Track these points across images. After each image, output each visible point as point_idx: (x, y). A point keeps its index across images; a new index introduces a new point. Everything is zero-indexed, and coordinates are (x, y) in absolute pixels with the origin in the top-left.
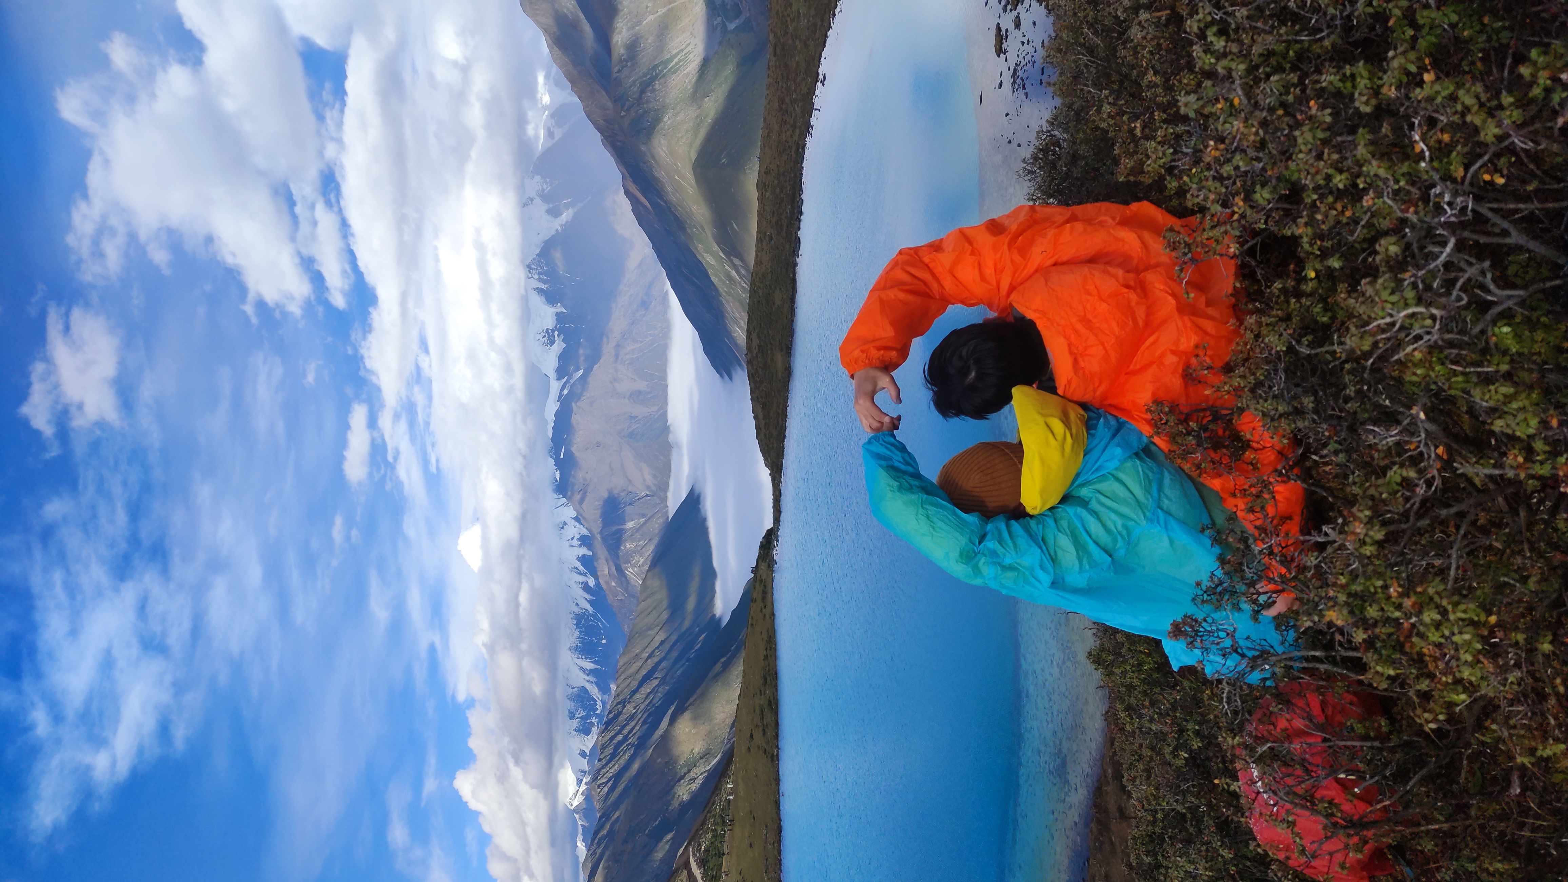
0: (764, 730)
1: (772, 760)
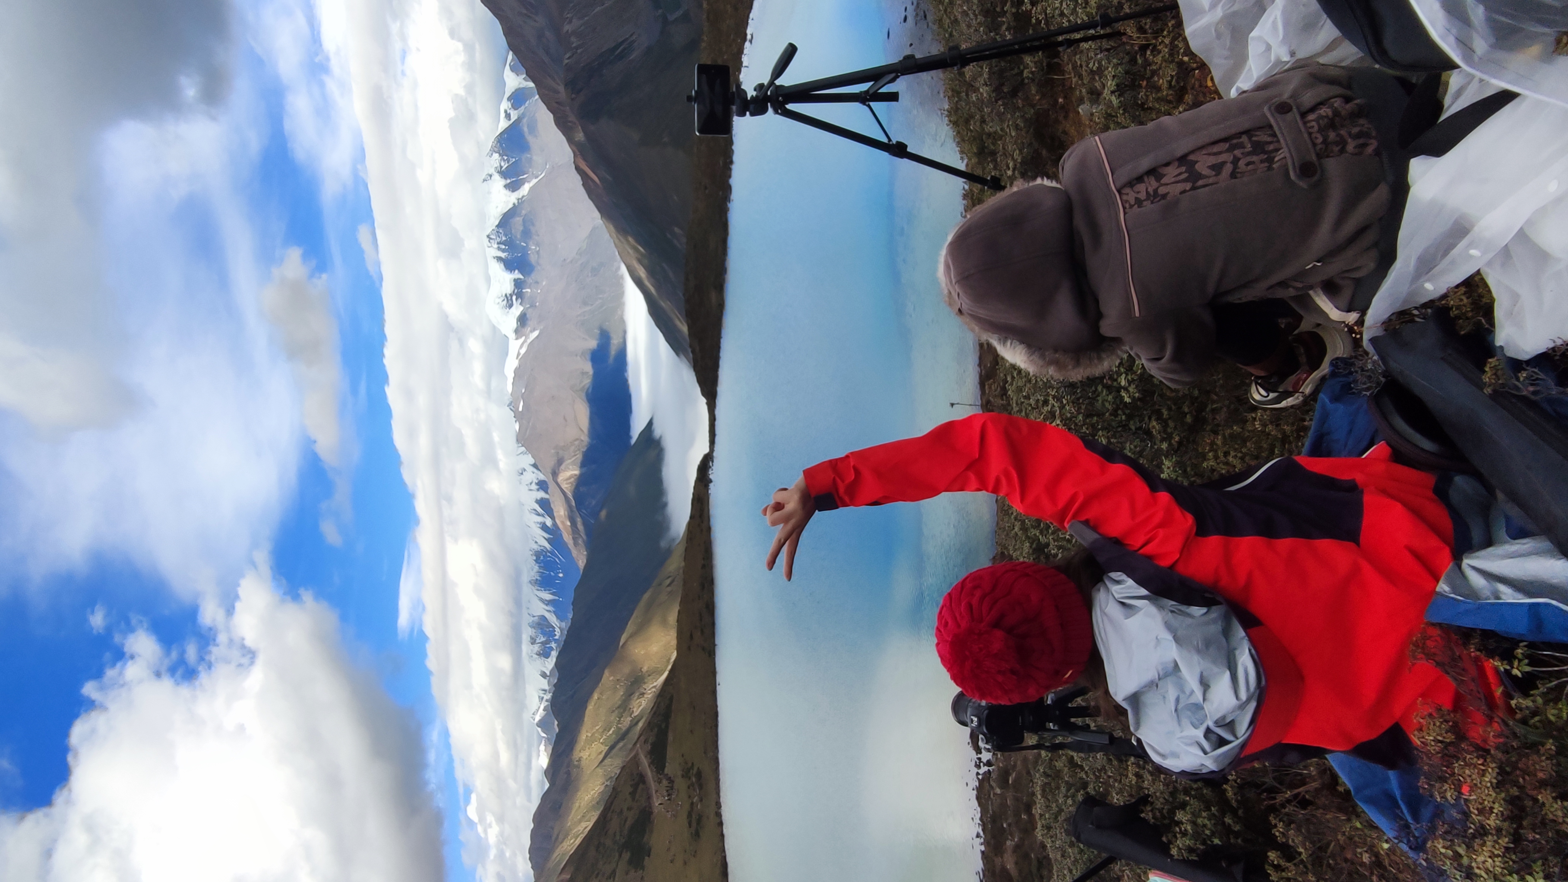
0: (702, 630)
1: (711, 655)
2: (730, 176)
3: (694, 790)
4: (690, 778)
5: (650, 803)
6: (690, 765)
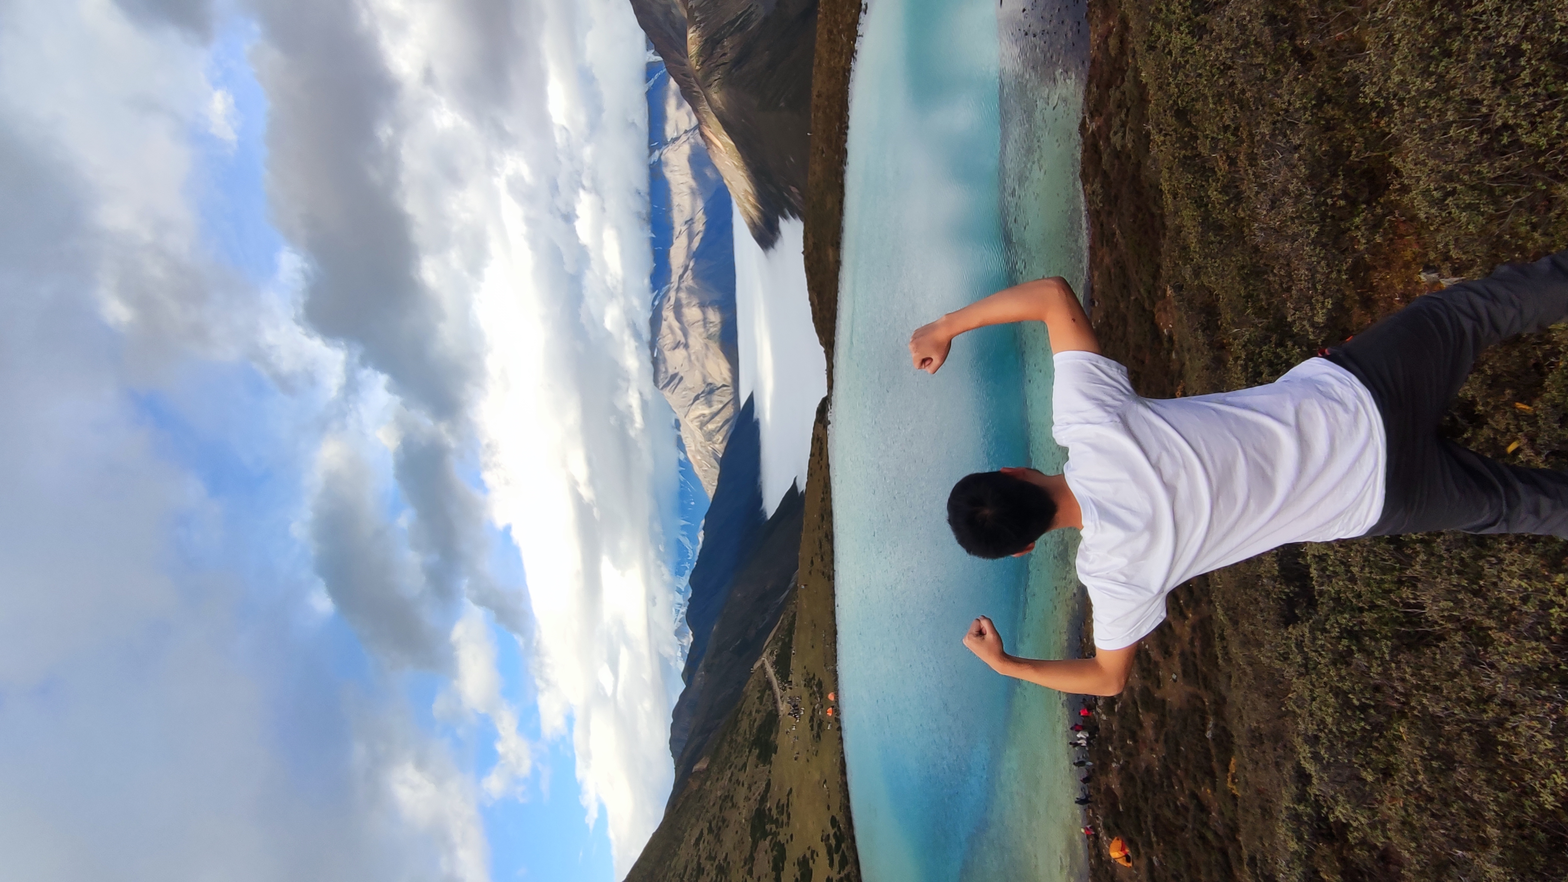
0: (822, 557)
1: (829, 580)
2: (846, 141)
3: (816, 698)
4: (811, 687)
5: (776, 707)
6: (811, 676)
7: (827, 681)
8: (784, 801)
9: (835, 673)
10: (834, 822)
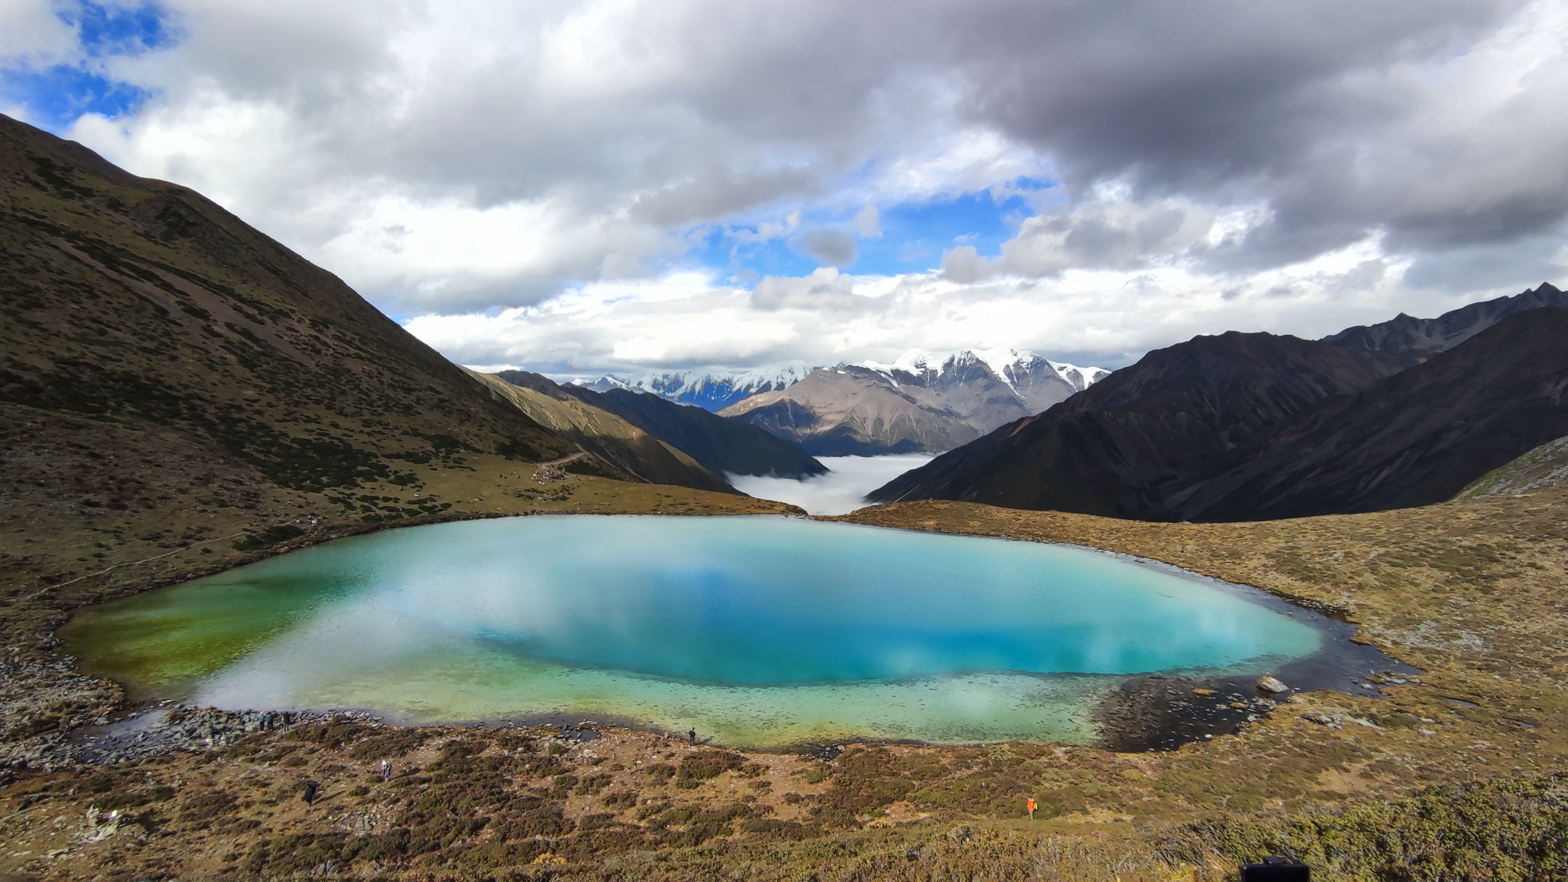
3: (552, 494)
4: (561, 491)
5: (545, 460)
6: (571, 492)
7: (567, 505)
8: (465, 464)
9: (574, 513)
10: (447, 506)
